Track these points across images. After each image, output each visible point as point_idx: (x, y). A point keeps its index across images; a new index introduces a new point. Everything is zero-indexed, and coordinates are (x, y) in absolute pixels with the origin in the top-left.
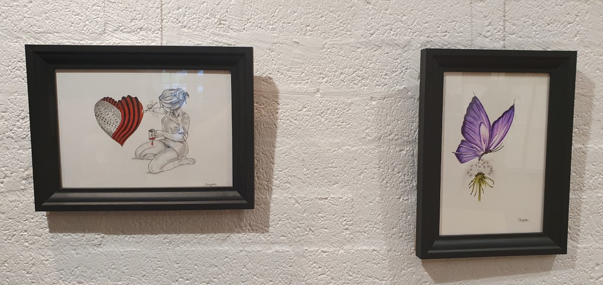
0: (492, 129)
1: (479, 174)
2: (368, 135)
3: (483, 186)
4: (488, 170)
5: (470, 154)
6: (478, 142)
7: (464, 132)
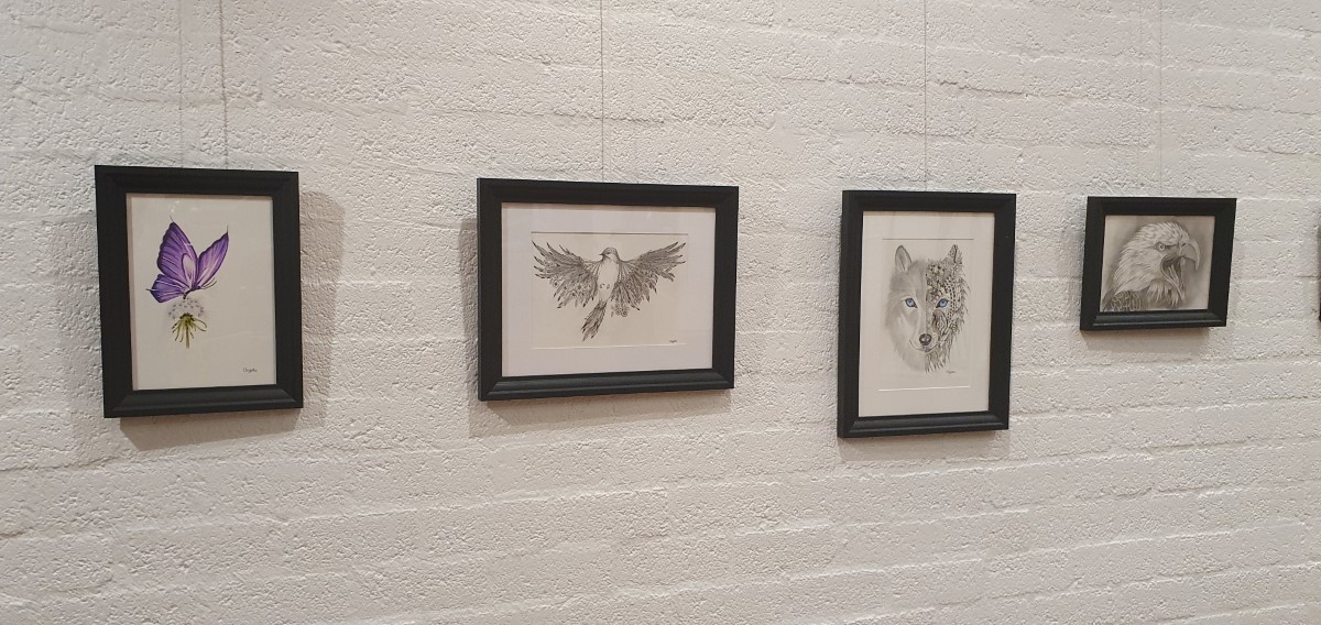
0: (199, 261)
1: (185, 315)
2: (39, 268)
3: (192, 330)
4: (197, 310)
5: (172, 291)
6: (181, 277)
7: (160, 264)
